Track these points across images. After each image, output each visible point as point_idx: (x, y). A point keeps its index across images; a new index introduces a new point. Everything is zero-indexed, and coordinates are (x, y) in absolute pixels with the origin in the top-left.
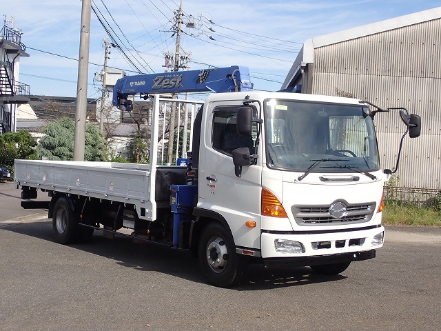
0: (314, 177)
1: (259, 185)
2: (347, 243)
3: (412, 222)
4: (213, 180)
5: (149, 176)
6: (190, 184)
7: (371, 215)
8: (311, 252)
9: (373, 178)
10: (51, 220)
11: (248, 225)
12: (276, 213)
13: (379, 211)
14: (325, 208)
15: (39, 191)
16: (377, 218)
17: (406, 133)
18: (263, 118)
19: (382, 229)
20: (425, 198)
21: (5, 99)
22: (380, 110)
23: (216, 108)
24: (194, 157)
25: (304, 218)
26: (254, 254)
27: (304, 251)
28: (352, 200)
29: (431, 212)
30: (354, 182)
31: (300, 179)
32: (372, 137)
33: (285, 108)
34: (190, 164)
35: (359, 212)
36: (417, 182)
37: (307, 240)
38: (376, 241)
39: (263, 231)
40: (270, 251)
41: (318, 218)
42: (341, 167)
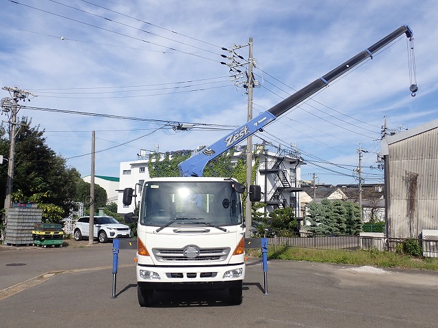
2: (198, 275)
7: (225, 256)
8: (165, 279)
9: (225, 230)
12: (144, 253)
13: (237, 254)
14: (180, 251)
25: (163, 257)
27: (159, 279)
28: (202, 246)
30: (206, 233)
31: (158, 231)
33: (157, 187)
35: (213, 254)
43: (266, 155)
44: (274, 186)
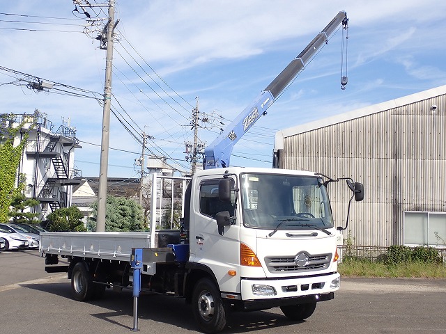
0: (281, 234)
1: (238, 241)
2: (310, 287)
3: (364, 274)
4: (201, 238)
5: (150, 238)
6: (183, 243)
7: (328, 263)
8: (281, 294)
9: (329, 233)
10: (70, 281)
11: (229, 273)
12: (253, 263)
13: (335, 260)
14: (292, 259)
15: (60, 258)
16: (333, 267)
17: (352, 198)
18: (239, 188)
19: (338, 275)
20: (376, 254)
21: (61, 182)
22: (331, 180)
23: (202, 181)
24: (186, 221)
25: (275, 267)
26: (236, 297)
27: (276, 294)
28: (312, 252)
29: (382, 265)
30: (313, 237)
31: (270, 235)
32: (326, 201)
33: (257, 179)
34: (183, 227)
35: (319, 261)
36: (370, 241)
37: (278, 285)
38: (333, 285)
39: (242, 278)
40: (249, 295)
41: (286, 267)
42: (302, 226)
43: (39, 131)
44: (44, 176)
